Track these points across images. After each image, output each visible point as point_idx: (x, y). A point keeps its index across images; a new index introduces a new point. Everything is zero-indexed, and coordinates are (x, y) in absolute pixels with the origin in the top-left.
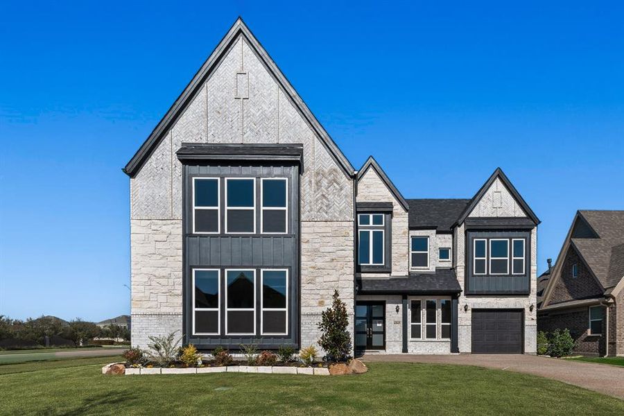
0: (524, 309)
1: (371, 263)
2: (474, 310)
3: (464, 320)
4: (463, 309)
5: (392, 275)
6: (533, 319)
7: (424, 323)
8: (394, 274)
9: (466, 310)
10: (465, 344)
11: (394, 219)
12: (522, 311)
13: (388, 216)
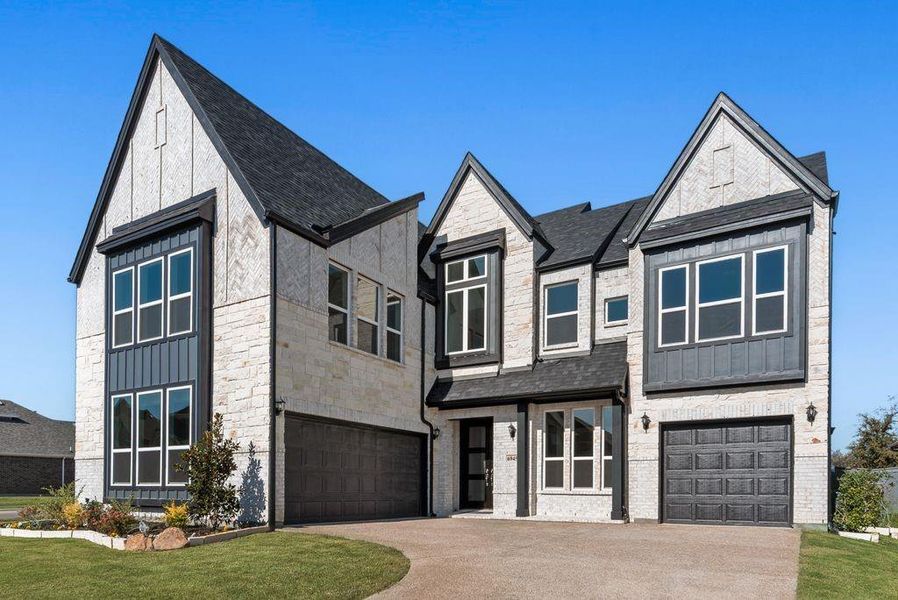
0: (792, 416)
1: (465, 350)
2: (665, 427)
3: (643, 446)
4: (641, 425)
5: (504, 366)
6: (815, 441)
7: (568, 458)
8: (508, 364)
9: (646, 426)
10: (644, 499)
11: (508, 261)
12: (787, 420)
13: (495, 256)
